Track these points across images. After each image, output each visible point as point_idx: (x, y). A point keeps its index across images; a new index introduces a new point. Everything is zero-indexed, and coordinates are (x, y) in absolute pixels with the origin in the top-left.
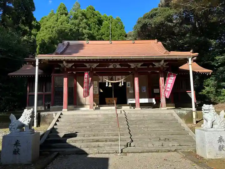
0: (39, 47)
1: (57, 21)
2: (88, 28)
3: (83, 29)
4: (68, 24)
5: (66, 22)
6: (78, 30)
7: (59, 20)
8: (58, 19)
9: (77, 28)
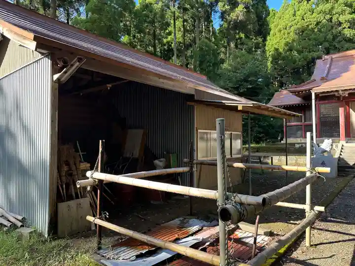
0: (270, 59)
1: (294, 15)
2: (348, 10)
3: (339, 15)
4: (313, 16)
5: (309, 13)
6: (331, 20)
7: (298, 13)
8: (295, 12)
9: (328, 17)
